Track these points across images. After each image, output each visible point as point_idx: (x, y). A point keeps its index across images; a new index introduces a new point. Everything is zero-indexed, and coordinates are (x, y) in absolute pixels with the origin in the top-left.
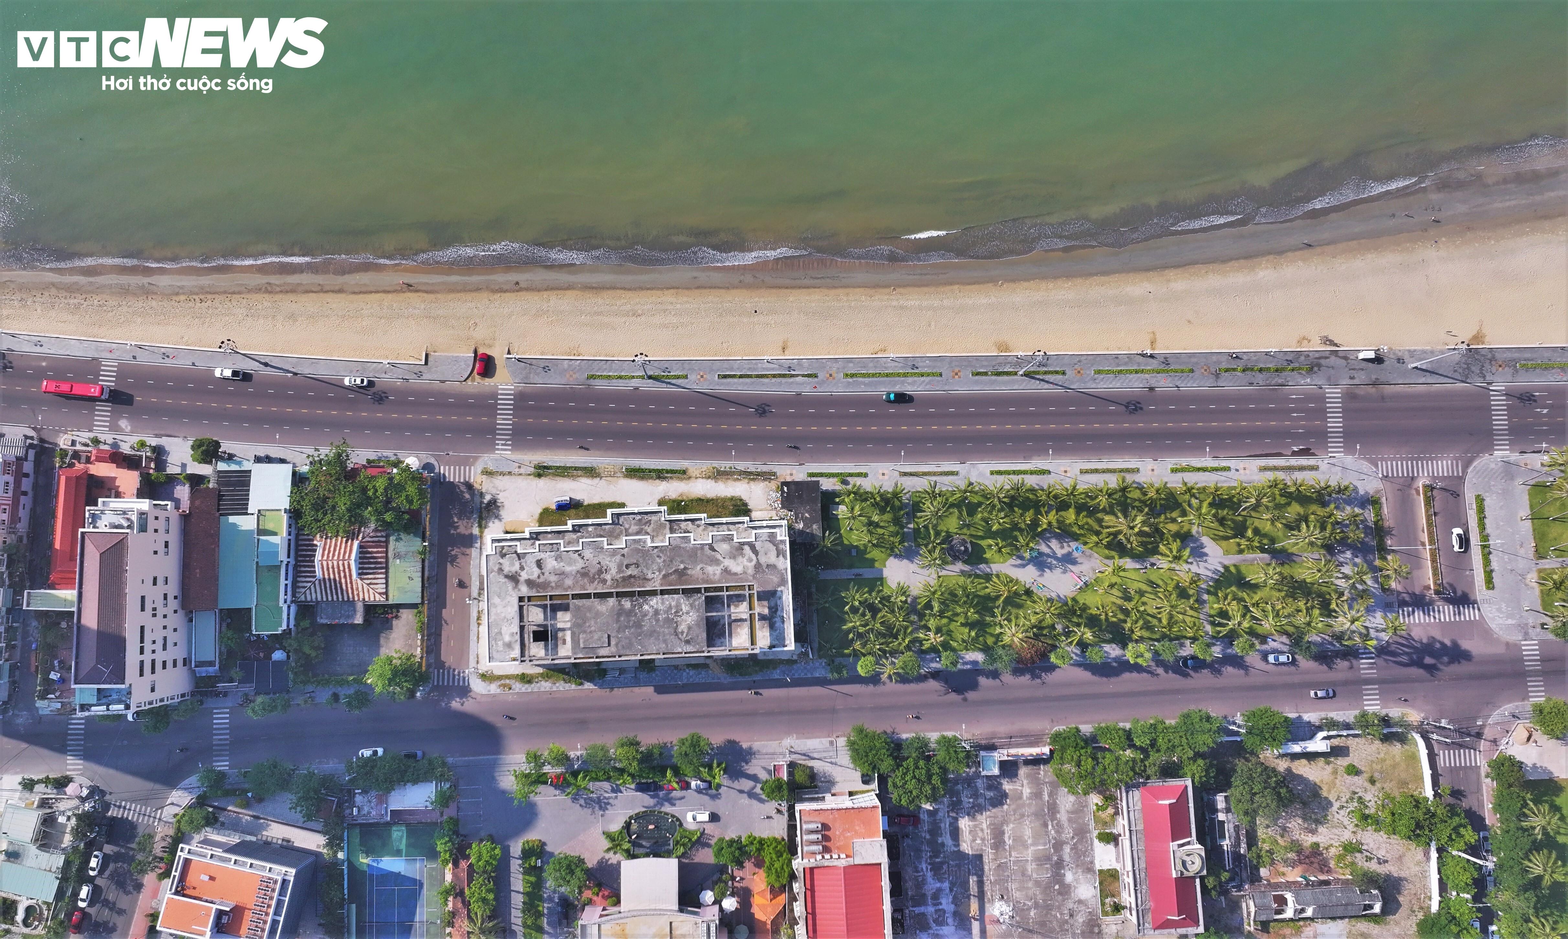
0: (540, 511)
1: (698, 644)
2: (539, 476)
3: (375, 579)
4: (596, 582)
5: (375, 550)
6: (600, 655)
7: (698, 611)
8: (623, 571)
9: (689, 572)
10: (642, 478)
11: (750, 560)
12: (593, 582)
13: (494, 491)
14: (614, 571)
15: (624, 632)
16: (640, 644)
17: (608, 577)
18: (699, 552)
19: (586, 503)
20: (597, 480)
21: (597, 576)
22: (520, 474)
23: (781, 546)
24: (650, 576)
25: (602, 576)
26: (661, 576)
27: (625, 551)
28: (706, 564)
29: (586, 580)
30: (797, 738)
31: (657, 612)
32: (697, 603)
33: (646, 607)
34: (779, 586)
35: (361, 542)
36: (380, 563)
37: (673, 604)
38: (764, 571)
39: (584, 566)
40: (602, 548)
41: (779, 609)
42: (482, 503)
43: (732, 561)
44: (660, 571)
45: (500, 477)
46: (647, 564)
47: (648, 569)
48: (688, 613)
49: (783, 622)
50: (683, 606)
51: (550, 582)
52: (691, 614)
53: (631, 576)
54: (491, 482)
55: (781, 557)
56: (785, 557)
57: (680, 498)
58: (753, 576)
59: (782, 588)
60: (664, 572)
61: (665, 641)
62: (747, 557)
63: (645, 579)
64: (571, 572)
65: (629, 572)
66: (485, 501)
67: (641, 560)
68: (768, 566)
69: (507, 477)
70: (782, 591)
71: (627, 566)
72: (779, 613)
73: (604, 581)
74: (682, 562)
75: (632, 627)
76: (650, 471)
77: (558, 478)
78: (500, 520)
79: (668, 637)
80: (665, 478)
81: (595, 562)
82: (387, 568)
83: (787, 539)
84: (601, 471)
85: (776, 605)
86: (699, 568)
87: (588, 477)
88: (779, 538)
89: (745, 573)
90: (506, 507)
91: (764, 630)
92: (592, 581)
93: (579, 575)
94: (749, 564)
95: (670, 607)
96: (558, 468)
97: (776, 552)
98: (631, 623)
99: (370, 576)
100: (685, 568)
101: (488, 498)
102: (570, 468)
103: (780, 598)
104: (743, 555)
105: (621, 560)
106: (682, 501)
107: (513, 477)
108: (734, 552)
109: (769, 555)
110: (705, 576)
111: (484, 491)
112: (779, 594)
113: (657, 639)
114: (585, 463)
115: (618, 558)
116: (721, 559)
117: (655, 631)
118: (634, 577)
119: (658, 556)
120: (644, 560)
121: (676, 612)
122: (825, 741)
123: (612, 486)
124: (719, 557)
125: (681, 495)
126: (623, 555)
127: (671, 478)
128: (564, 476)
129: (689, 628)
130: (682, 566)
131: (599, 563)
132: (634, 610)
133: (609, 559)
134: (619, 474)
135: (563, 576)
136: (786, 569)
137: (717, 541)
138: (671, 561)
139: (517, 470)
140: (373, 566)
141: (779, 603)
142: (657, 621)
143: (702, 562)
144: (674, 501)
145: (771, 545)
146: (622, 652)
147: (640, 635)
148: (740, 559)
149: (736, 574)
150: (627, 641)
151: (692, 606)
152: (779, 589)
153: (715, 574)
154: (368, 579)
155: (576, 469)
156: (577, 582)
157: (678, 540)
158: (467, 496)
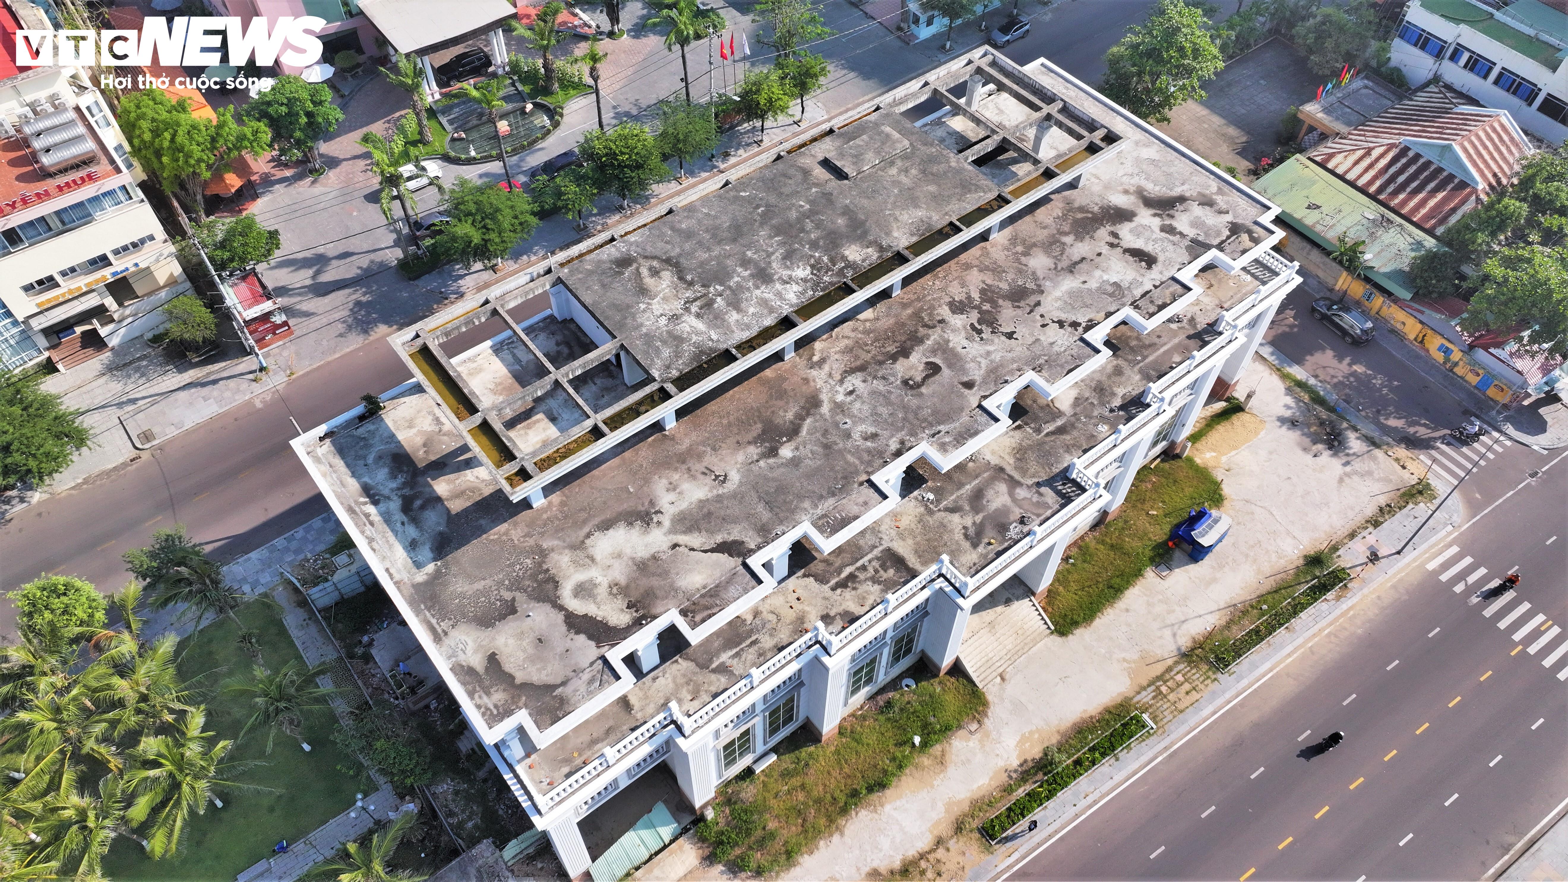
0: (1226, 490)
1: (590, 273)
2: (1315, 561)
3: (1371, 166)
4: (976, 295)
5: (1432, 203)
6: (828, 139)
7: (649, 338)
8: (934, 352)
9: (753, 451)
10: (1081, 730)
11: (583, 590)
12: (983, 292)
13: (1357, 465)
14: (958, 340)
15: (811, 202)
16: (749, 200)
17: (958, 321)
18: (765, 515)
19: (1150, 573)
20: (1185, 643)
21: (987, 307)
22: (1352, 535)
23: (499, 696)
24: (855, 381)
25: (974, 316)
26: (824, 397)
27: (972, 398)
28: (719, 498)
29: (1004, 286)
30: (249, 403)
31: (763, 276)
32: (666, 352)
33: (802, 272)
34: (437, 575)
35: (1475, 191)
36: (1395, 193)
37: (734, 317)
38: (516, 585)
39: (1040, 310)
40: (1038, 369)
41: (399, 516)
42: (1355, 429)
43: (643, 553)
44: (839, 408)
45: (1382, 501)
46: (888, 403)
47: (874, 393)
48: (674, 318)
49: (367, 490)
50: (700, 325)
51: (1079, 237)
52: (663, 321)
53: (905, 352)
54: (1387, 480)
55: (477, 661)
56: (466, 673)
57: (937, 749)
58: (543, 554)
59: (421, 577)
60: (825, 409)
61: (688, 235)
62: (602, 591)
63: (862, 368)
64: (1056, 285)
65: (916, 361)
66: (1351, 436)
67: (911, 400)
68: (510, 610)
69: (1370, 510)
70: (418, 565)
71: (933, 369)
72: (395, 505)
73: (958, 308)
74: (795, 462)
75: (799, 220)
76: (1079, 767)
77: (1269, 585)
78: (1282, 420)
79: (687, 246)
80: (1025, 773)
81: (1022, 331)
82: (1373, 197)
83: (489, 736)
84: (1196, 675)
85: (415, 521)
86: (735, 477)
87: (1210, 636)
88: (522, 717)
89: (579, 546)
90: (1300, 452)
91: (419, 441)
92: (987, 293)
93: (1031, 285)
94: (581, 576)
95: (735, 304)
96: (1297, 609)
97: (509, 666)
98: (809, 225)
99: (1383, 162)
100: (773, 452)
101: (1355, 443)
102: (1271, 629)
103: (412, 546)
104: (618, 589)
105: (963, 370)
106: (925, 744)
107: (1360, 519)
108: (655, 582)
109: (527, 643)
110: (699, 467)
111: (1378, 453)
112: (426, 552)
113: (714, 231)
114: (1254, 666)
115: (976, 373)
116: (682, 539)
117: (734, 240)
118: (894, 358)
119: (874, 436)
120: (905, 408)
121: (709, 304)
122: (165, 433)
123: (1133, 655)
124: (695, 540)
125: (941, 761)
126: (969, 385)
127: (1008, 790)
128: (1261, 599)
129: (643, 291)
130: (786, 452)
131: (1010, 336)
132: (826, 251)
133: (997, 357)
134: (1146, 697)
135: (1064, 263)
136: (437, 638)
137: (731, 578)
138: (827, 447)
139: (1371, 540)
140: (1401, 179)
141: (412, 531)
142: (745, 263)
143: (734, 495)
144: (947, 730)
145: (538, 675)
146: (780, 165)
147: (764, 215)
148: (620, 573)
149: (606, 526)
150: (786, 190)
151: (678, 340)
152: (430, 568)
153: (672, 487)
154: (1382, 156)
155: (1257, 637)
156: (1020, 271)
157: (855, 510)
158: (1393, 422)
